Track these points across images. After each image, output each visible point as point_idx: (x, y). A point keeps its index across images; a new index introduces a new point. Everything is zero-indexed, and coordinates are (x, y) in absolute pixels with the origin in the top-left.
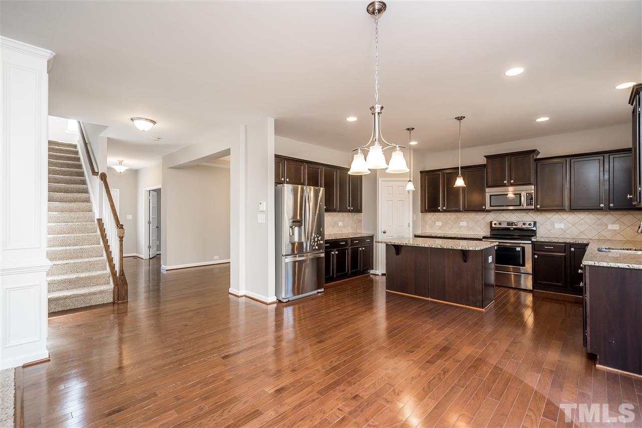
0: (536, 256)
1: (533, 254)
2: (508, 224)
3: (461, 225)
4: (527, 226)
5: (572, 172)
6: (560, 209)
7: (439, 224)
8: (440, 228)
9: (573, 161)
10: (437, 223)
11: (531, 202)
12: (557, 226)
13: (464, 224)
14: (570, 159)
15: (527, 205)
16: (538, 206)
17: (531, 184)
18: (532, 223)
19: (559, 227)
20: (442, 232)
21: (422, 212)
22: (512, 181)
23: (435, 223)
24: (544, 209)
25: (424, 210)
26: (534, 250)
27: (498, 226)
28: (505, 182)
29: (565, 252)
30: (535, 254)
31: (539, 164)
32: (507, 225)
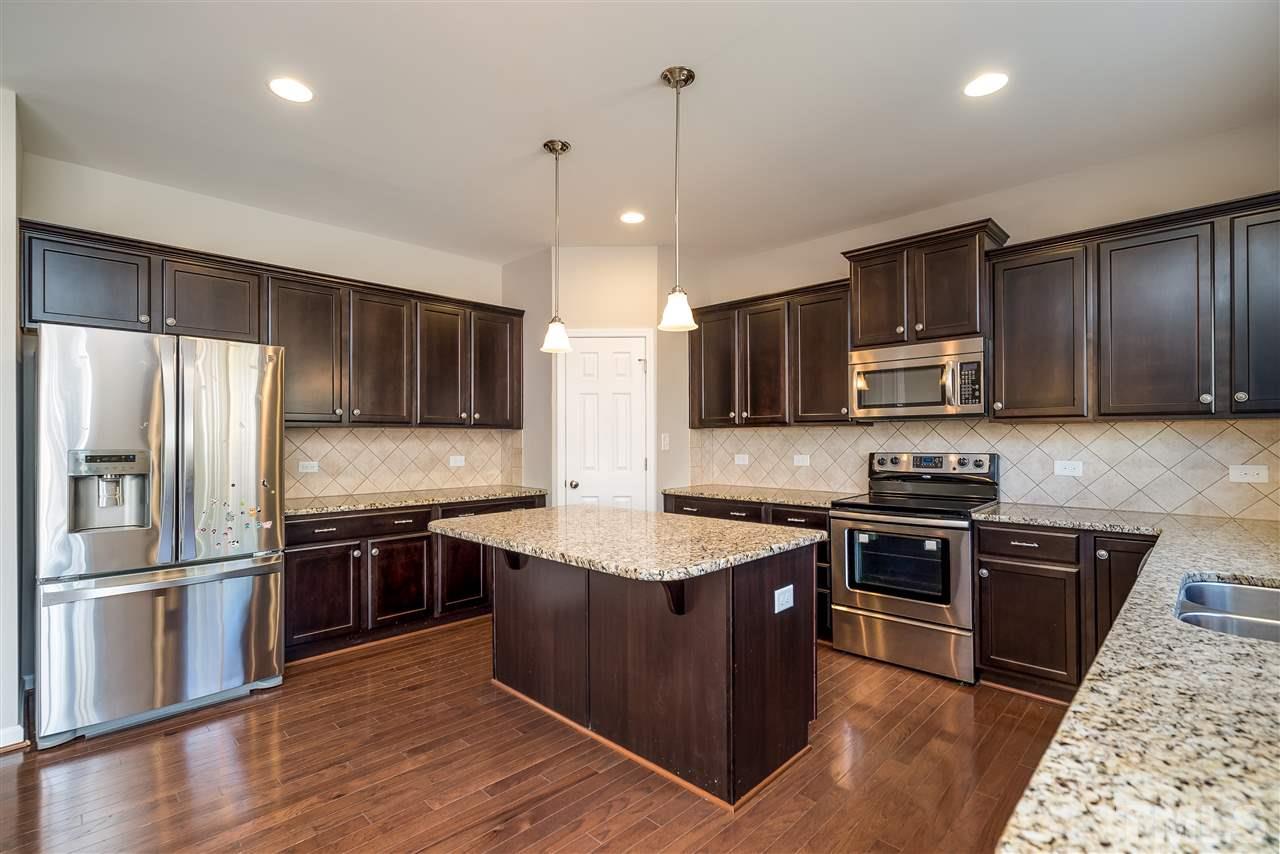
0: (984, 572)
1: (977, 565)
2: (919, 461)
3: (796, 464)
4: (970, 469)
5: (1105, 290)
6: (1068, 415)
7: (742, 459)
8: (746, 471)
9: (1105, 249)
10: (736, 456)
11: (974, 390)
12: (1061, 468)
13: (802, 460)
14: (1098, 245)
15: (964, 401)
16: (999, 405)
17: (973, 334)
18: (986, 460)
19: (1067, 473)
20: (751, 485)
21: (692, 426)
22: (920, 327)
23: (733, 459)
24: (1016, 412)
25: (697, 422)
26: (980, 552)
27: (889, 467)
28: (900, 329)
29: (1077, 562)
30: (982, 565)
31: (1000, 268)
32: (916, 465)
